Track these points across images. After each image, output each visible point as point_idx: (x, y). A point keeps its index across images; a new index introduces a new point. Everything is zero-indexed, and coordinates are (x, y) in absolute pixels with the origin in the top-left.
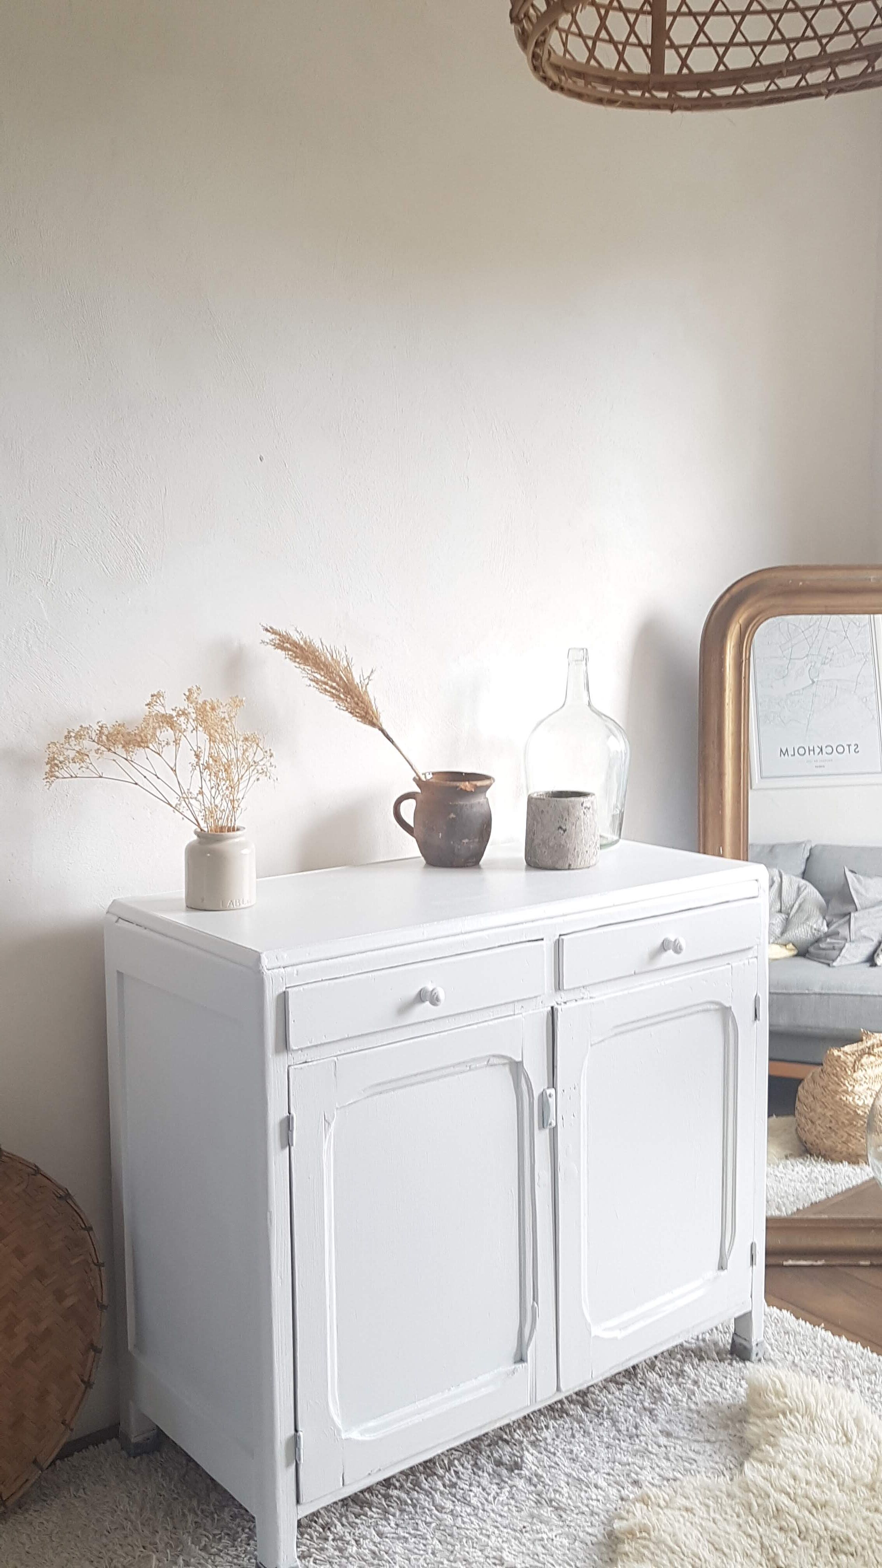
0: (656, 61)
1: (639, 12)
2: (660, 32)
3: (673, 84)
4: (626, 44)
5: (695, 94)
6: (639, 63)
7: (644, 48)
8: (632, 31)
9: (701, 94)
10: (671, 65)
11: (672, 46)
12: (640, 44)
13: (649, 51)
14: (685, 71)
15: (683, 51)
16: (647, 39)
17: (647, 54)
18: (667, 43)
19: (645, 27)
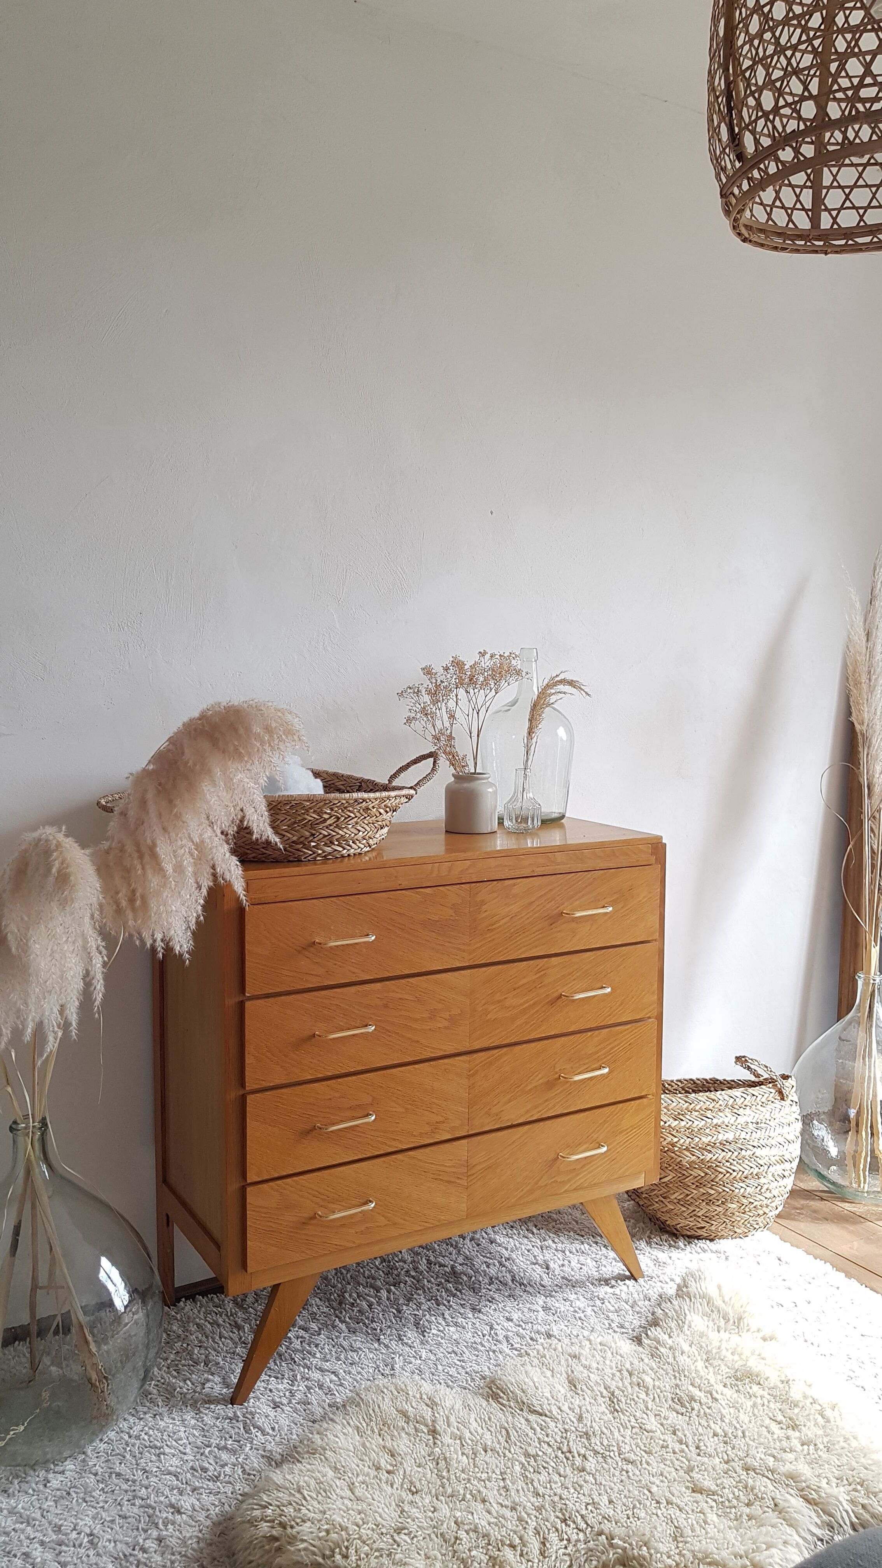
1: (802, 187)
2: (818, 200)
3: (825, 236)
4: (794, 209)
5: (843, 242)
6: (802, 222)
7: (806, 211)
8: (798, 200)
9: (846, 242)
10: (826, 222)
11: (826, 209)
12: (803, 209)
13: (810, 213)
14: (835, 226)
15: (834, 213)
16: (808, 206)
17: (808, 215)
18: (823, 207)
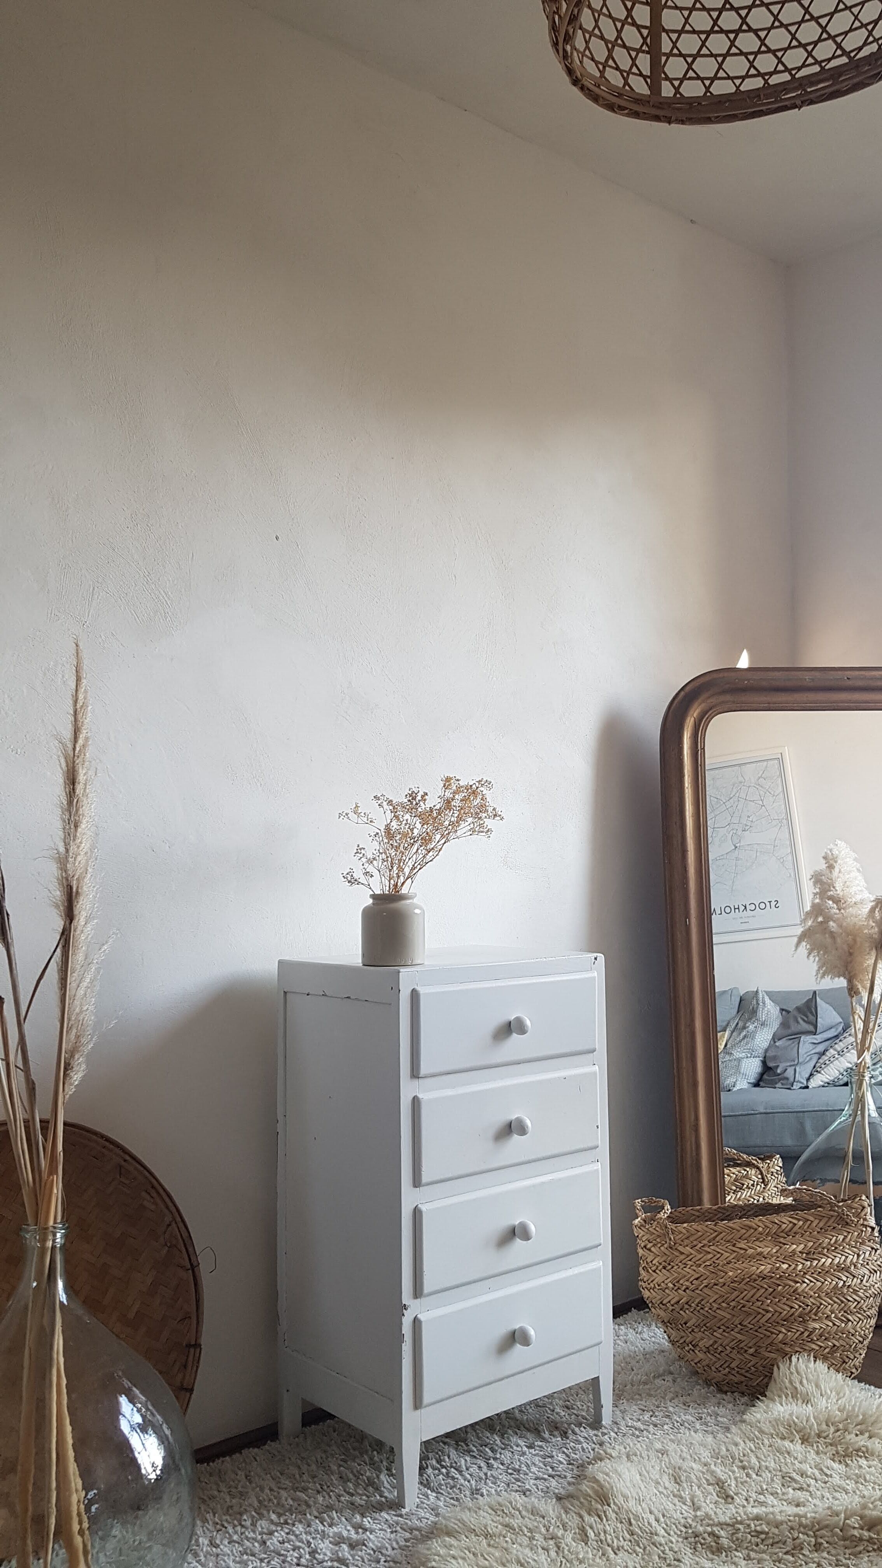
0: (655, 87)
1: (639, 51)
2: (657, 67)
3: (669, 105)
4: (629, 72)
6: (640, 87)
7: (645, 77)
8: (634, 64)
10: (667, 90)
11: (667, 78)
12: (641, 74)
13: (649, 80)
14: (678, 96)
15: (676, 83)
16: (647, 71)
17: (647, 82)
18: (663, 76)
19: (644, 62)
